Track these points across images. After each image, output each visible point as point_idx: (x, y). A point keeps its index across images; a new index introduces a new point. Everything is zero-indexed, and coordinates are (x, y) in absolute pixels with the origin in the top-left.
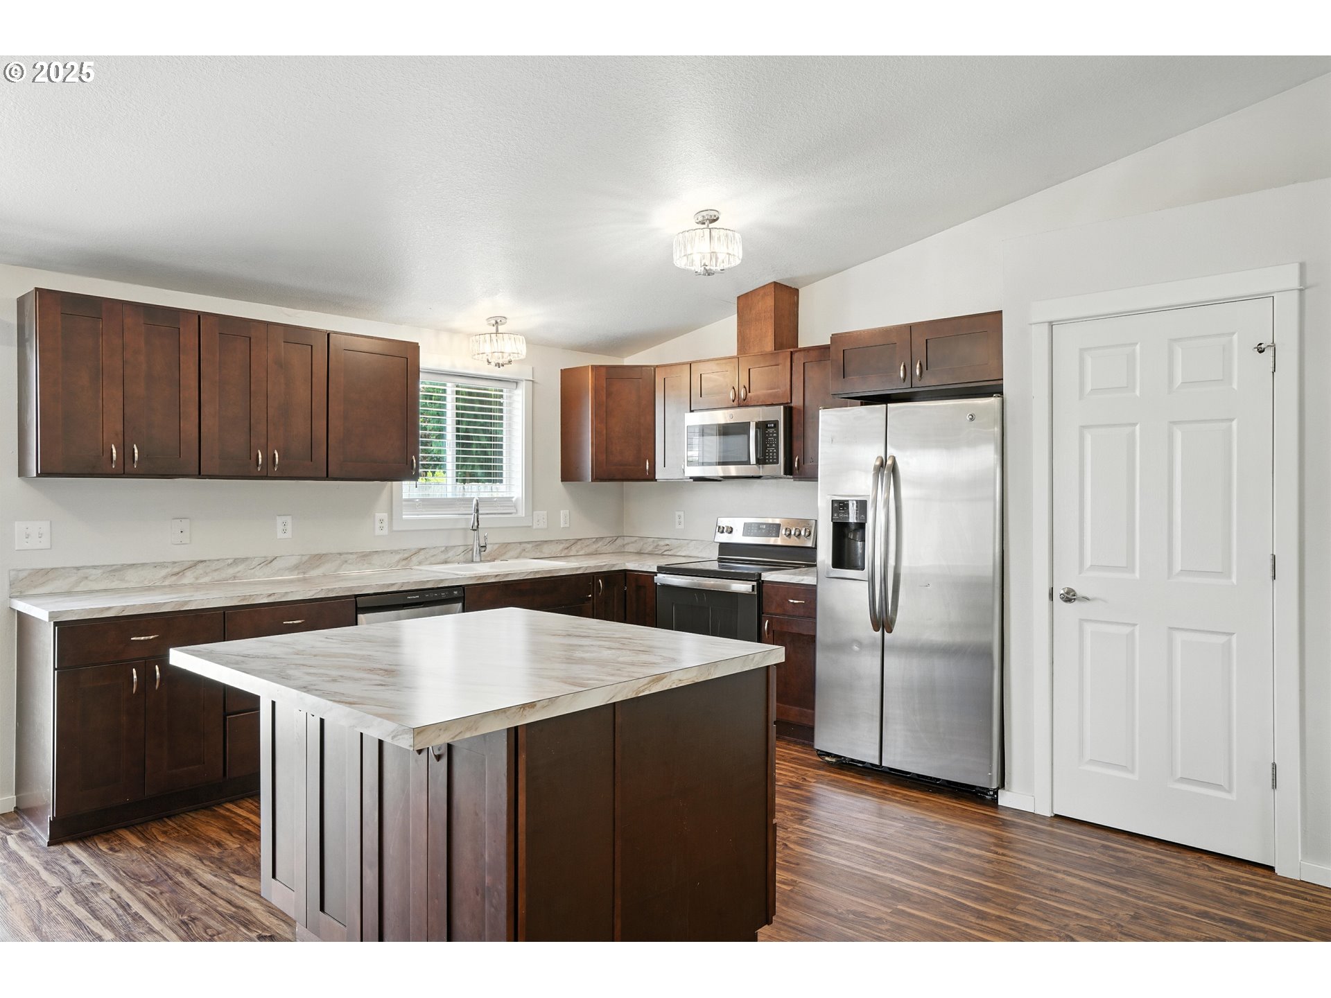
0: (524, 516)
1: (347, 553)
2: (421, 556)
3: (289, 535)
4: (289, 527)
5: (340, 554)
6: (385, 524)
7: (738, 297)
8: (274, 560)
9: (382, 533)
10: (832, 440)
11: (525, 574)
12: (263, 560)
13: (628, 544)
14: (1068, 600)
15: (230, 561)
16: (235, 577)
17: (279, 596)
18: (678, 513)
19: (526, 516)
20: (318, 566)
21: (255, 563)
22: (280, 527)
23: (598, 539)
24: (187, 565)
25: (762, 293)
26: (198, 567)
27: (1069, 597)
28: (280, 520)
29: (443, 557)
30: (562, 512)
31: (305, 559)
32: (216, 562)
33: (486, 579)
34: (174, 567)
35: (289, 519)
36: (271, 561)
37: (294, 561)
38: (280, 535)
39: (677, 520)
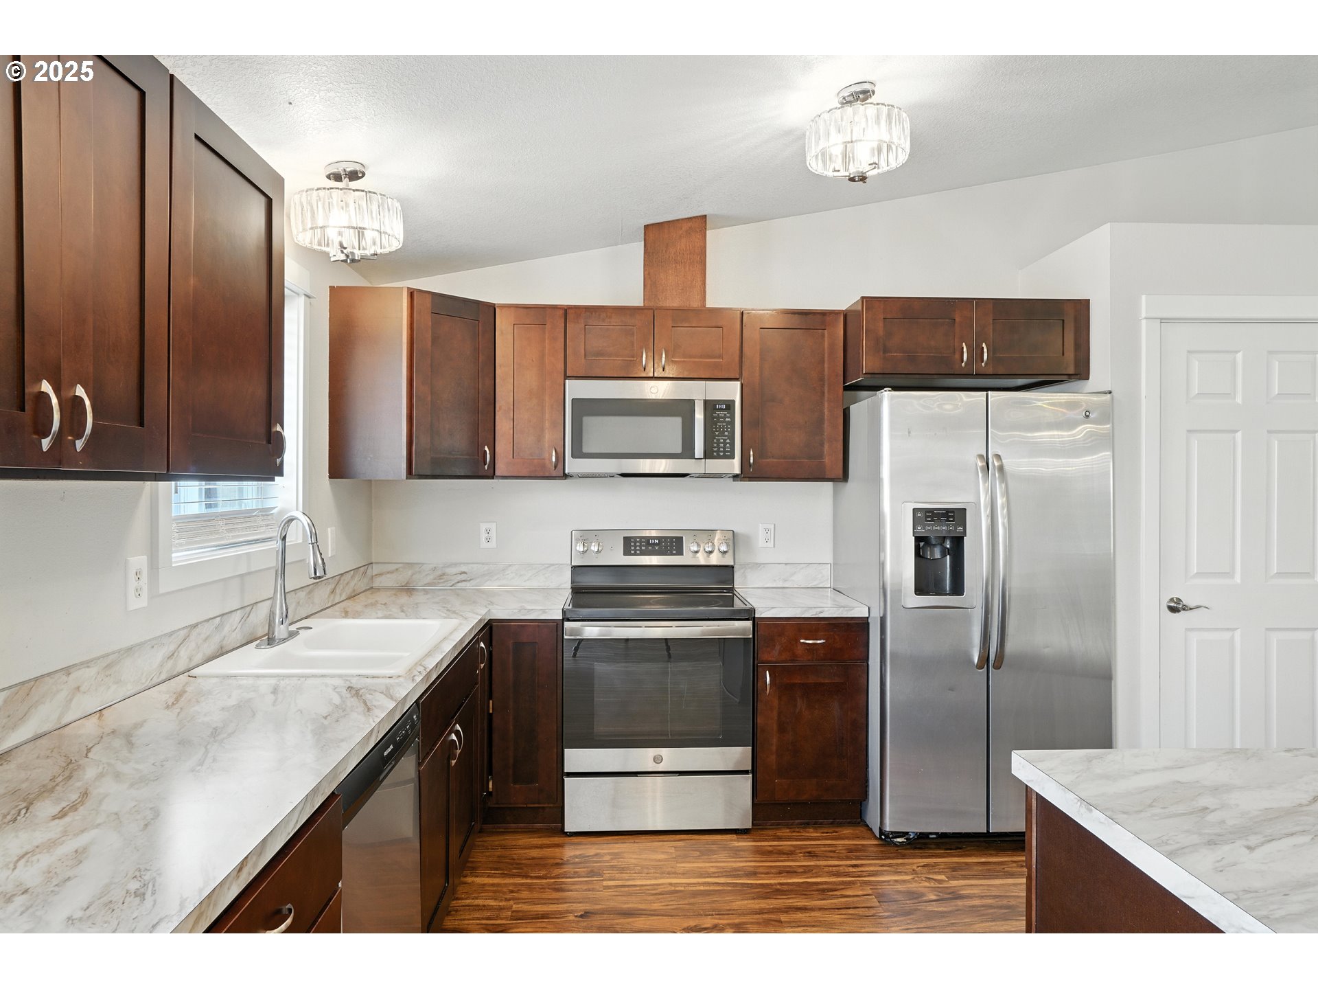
2: (192, 643)
5: (69, 673)
6: (144, 581)
7: (646, 227)
9: (139, 603)
10: (909, 432)
13: (381, 574)
14: (1173, 610)
18: (484, 526)
23: (355, 571)
25: (686, 226)
27: (1175, 607)
29: (218, 639)
30: (329, 530)
39: (484, 535)
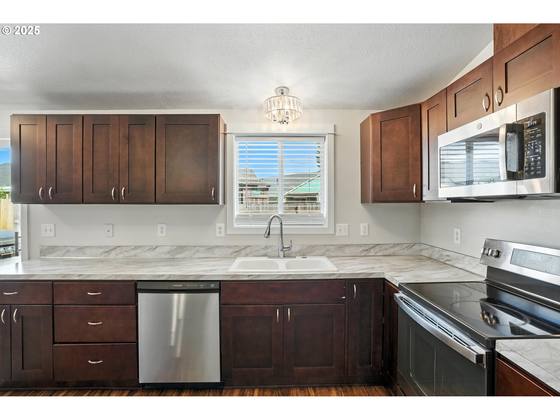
0: (327, 227)
1: (199, 246)
2: (248, 250)
3: (164, 234)
4: (164, 230)
5: (195, 247)
6: (223, 230)
8: (156, 248)
9: (220, 235)
11: (276, 276)
12: (150, 247)
15: (133, 247)
16: (135, 256)
17: (85, 276)
18: (456, 230)
19: (328, 227)
20: (181, 253)
21: (147, 248)
22: (159, 230)
23: (395, 245)
24: (112, 248)
26: (117, 249)
28: (159, 226)
29: (264, 252)
30: (361, 224)
31: (174, 248)
32: (126, 247)
33: (239, 277)
34: (106, 249)
35: (164, 226)
36: (155, 249)
37: (167, 249)
38: (159, 234)
39: (455, 236)
